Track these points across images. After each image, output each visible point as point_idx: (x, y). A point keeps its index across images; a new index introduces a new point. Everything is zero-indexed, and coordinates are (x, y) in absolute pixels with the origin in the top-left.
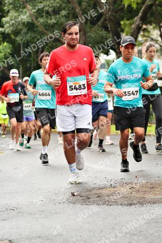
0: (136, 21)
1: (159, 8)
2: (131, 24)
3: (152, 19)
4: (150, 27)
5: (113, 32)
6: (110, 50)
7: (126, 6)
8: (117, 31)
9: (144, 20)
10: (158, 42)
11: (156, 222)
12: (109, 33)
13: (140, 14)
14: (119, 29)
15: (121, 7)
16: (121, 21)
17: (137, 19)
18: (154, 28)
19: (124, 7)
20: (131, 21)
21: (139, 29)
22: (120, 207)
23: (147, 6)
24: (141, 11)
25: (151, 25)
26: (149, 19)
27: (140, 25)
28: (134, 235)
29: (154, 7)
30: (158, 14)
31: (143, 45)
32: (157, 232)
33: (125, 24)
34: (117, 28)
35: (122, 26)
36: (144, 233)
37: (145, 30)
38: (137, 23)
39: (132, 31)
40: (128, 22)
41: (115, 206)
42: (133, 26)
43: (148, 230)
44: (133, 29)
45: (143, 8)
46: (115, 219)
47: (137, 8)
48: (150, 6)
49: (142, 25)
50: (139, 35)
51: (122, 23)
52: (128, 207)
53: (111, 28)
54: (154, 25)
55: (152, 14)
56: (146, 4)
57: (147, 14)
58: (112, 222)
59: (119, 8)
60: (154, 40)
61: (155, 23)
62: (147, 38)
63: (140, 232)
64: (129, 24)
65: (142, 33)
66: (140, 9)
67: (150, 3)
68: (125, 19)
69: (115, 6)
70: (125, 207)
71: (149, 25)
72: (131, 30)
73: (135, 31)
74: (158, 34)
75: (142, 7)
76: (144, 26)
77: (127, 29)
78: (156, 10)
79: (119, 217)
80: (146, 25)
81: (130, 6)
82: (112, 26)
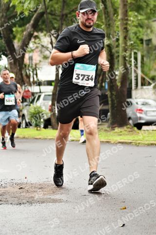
0: (28, 28)
1: (50, 16)
2: (23, 31)
3: (44, 27)
4: (41, 35)
5: (5, 38)
6: (2, 56)
7: (18, 13)
8: (9, 37)
9: (36, 27)
10: (49, 49)
11: (44, 220)
12: (2, 39)
13: (32, 22)
14: (11, 36)
15: (14, 14)
16: (13, 27)
17: (29, 27)
18: (45, 35)
19: (17, 14)
20: (23, 28)
21: (30, 36)
22: (10, 206)
23: (38, 14)
24: (33, 18)
25: (42, 32)
26: (40, 26)
27: (32, 32)
28: (24, 232)
29: (45, 15)
30: (49, 21)
31: (34, 51)
32: (45, 230)
33: (17, 31)
34: (9, 34)
35: (14, 33)
36: (33, 230)
37: (36, 37)
38: (29, 30)
39: (23, 38)
40: (20, 29)
41: (6, 205)
42: (24, 33)
43: (37, 228)
44: (25, 35)
45: (35, 16)
46: (6, 217)
47: (29, 16)
48: (42, 14)
49: (34, 32)
50: (30, 42)
51: (14, 29)
52: (18, 206)
53: (3, 34)
54: (45, 32)
55: (44, 22)
56: (37, 12)
57: (38, 21)
58: (2, 220)
59: (12, 15)
60: (45, 47)
61: (46, 31)
62: (38, 45)
63: (29, 229)
64: (21, 31)
65: (33, 40)
66: (32, 17)
67: (42, 11)
68: (17, 26)
69: (8, 13)
70: (15, 206)
71: (40, 33)
72: (23, 36)
73: (26, 38)
74: (48, 42)
75: (33, 15)
76: (36, 34)
77: (18, 36)
78: (47, 18)
79: (9, 215)
80: (37, 32)
81: (22, 13)
82: (5, 32)
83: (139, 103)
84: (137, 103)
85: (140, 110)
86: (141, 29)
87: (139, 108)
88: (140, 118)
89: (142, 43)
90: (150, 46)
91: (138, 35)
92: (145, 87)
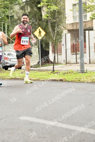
83: (6, 54)
84: (5, 54)
85: (6, 58)
86: (7, 10)
87: (6, 57)
88: (7, 63)
89: (8, 18)
90: (12, 20)
91: (5, 13)
92: (9, 44)
